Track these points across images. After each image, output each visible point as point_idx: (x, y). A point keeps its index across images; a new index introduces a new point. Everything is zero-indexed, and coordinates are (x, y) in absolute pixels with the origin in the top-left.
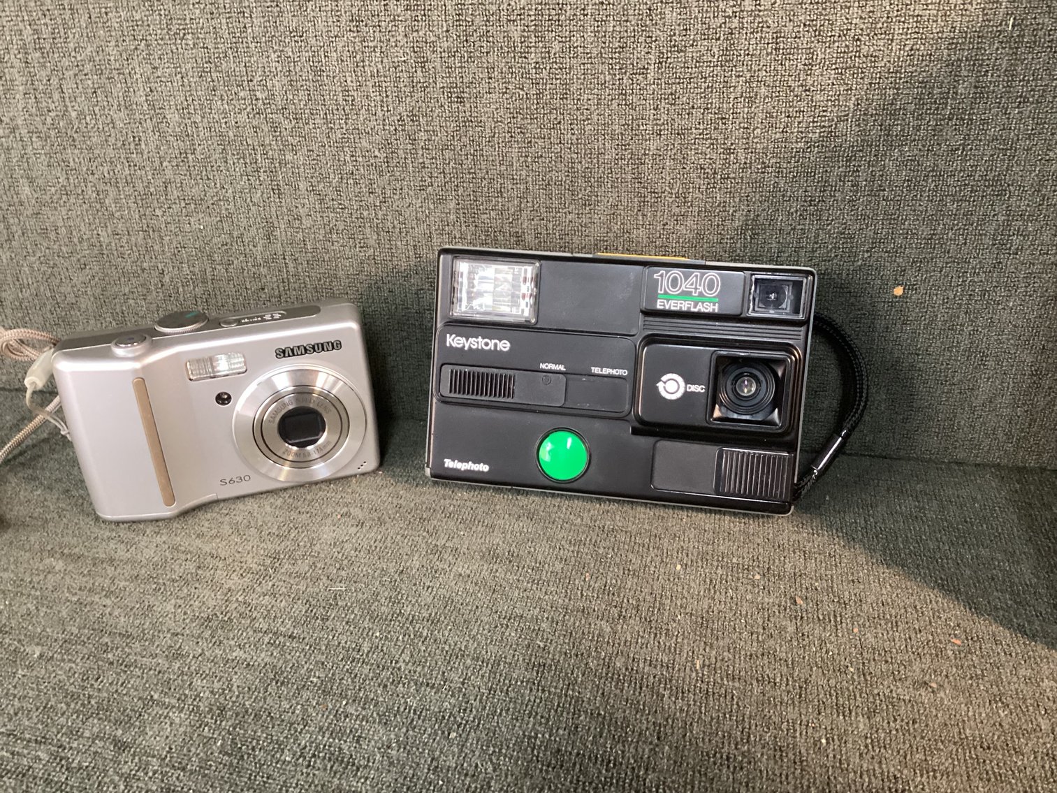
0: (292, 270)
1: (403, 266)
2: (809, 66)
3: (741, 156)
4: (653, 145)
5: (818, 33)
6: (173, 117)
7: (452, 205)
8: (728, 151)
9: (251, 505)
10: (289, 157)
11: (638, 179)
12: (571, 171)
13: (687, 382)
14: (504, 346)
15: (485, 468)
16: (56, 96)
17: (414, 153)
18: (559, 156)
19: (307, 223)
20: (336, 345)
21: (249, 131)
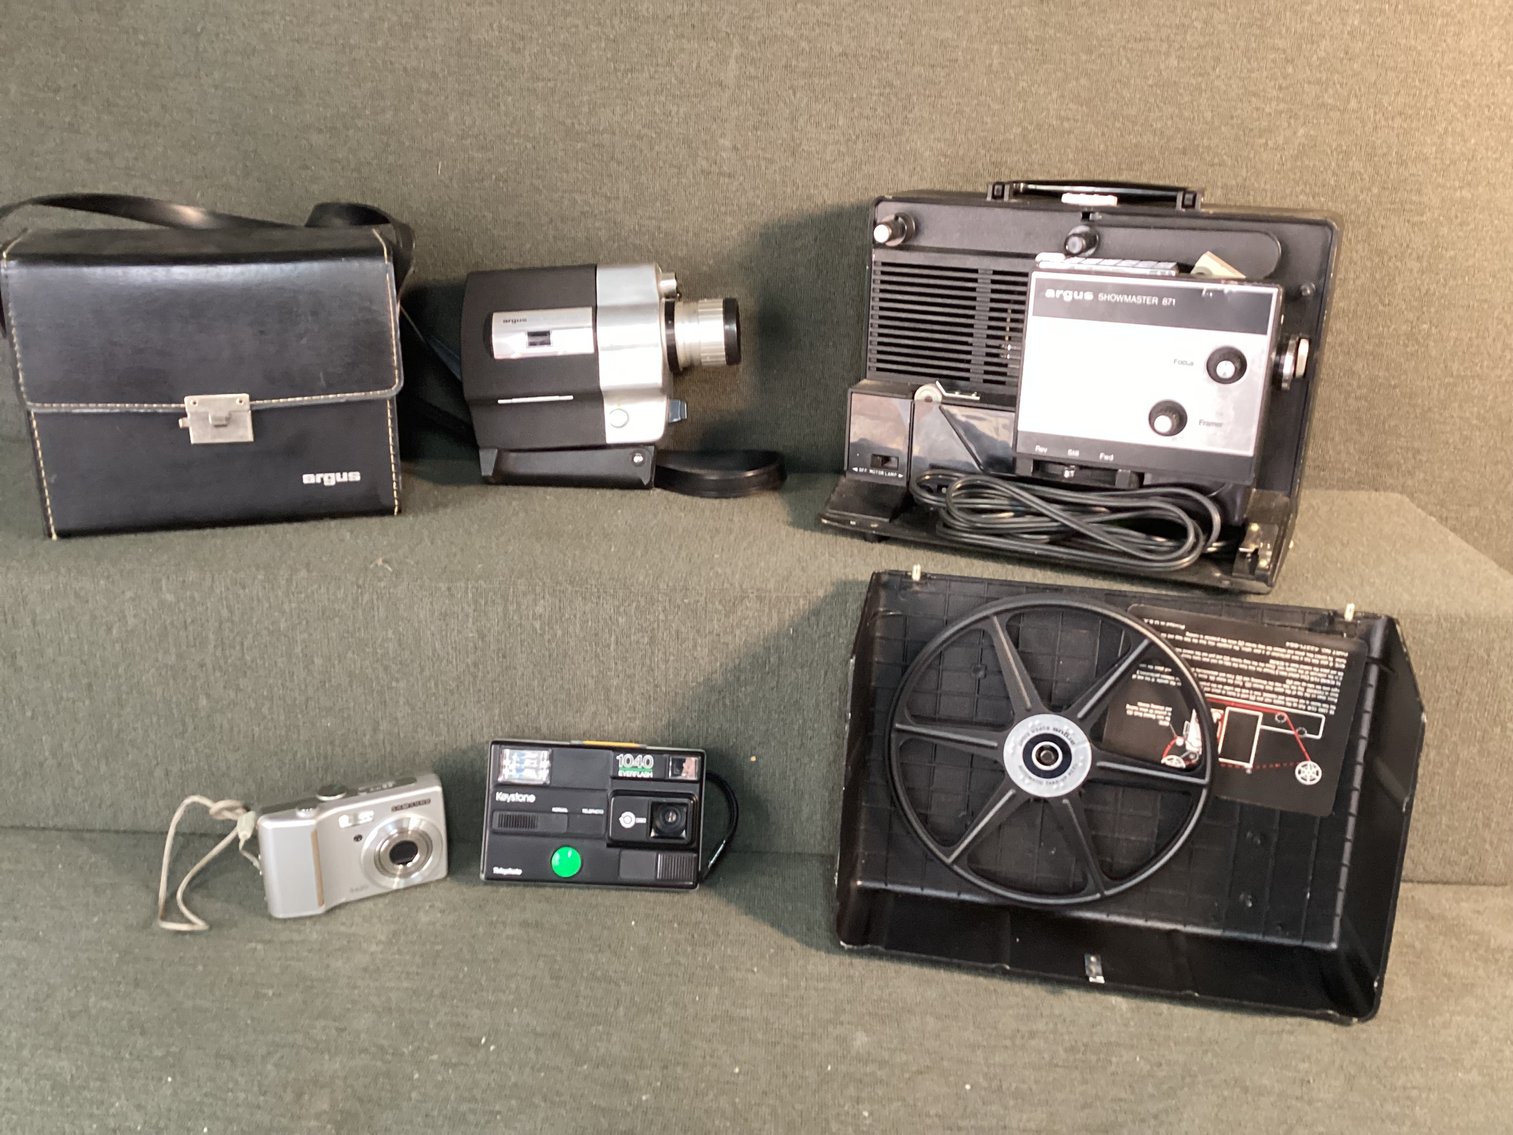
0: (388, 749)
1: (464, 746)
2: (695, 646)
3: (664, 689)
4: (615, 682)
5: (698, 631)
6: (318, 661)
7: (497, 711)
8: (656, 686)
9: (370, 904)
10: (394, 684)
11: (607, 698)
12: (569, 694)
13: (637, 816)
14: (531, 798)
15: (518, 872)
16: (238, 648)
17: (474, 684)
18: (562, 687)
19: (402, 722)
20: (426, 802)
21: (369, 671)
